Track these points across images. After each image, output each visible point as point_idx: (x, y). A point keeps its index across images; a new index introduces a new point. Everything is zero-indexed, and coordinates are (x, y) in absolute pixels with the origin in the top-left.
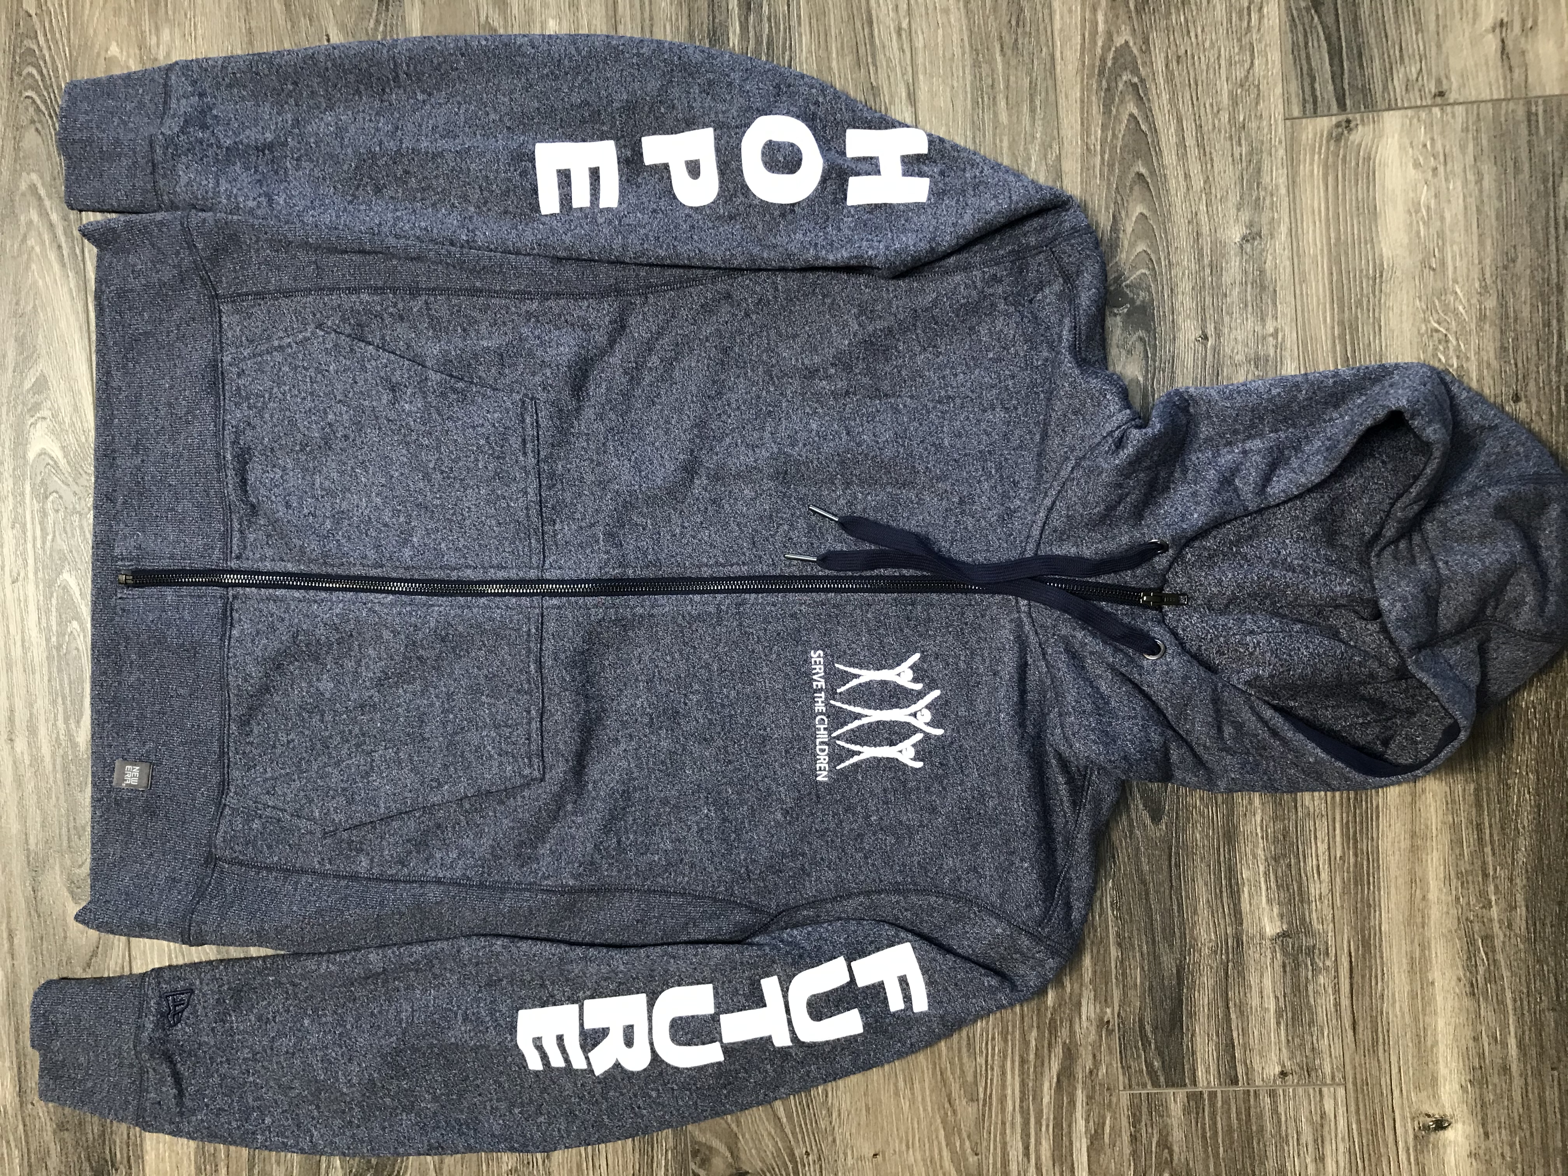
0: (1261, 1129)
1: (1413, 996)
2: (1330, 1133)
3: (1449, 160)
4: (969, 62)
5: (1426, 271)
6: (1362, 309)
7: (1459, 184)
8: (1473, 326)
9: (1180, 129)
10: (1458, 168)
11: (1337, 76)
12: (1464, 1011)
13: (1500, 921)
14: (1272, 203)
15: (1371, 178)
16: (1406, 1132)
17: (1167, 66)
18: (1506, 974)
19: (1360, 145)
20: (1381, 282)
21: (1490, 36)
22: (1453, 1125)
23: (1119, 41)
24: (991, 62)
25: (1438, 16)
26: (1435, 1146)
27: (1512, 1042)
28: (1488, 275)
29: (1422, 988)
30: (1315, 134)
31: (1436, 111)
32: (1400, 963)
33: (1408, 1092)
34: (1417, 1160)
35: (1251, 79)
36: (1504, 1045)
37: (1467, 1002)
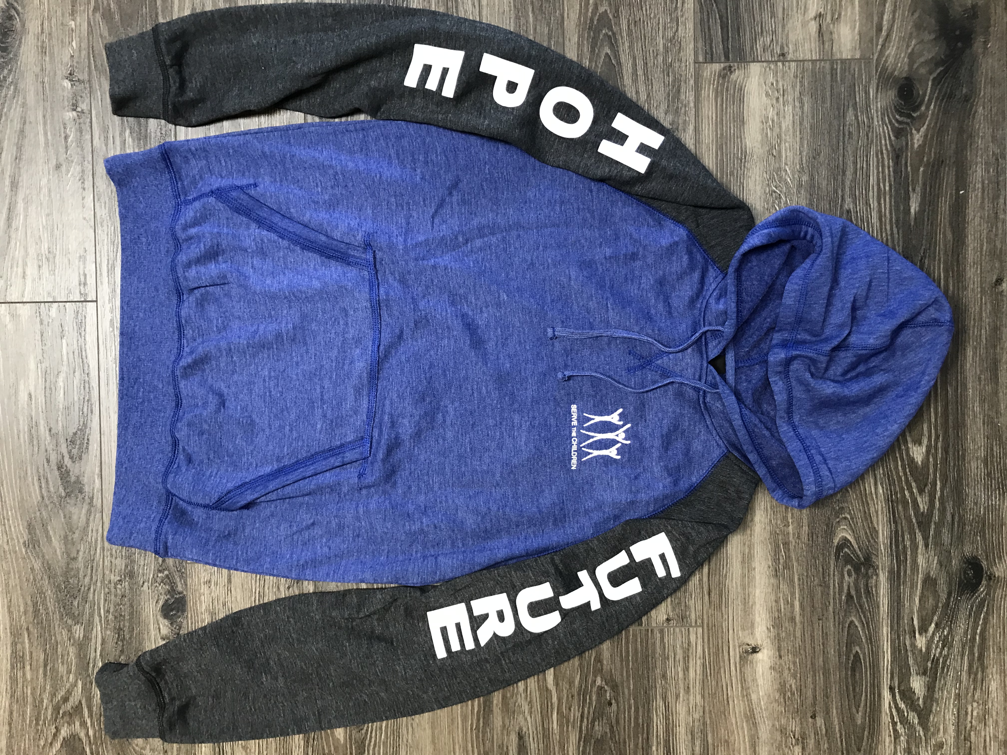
0: (654, 652)
1: (743, 576)
2: (692, 654)
3: (786, 93)
4: (513, 16)
5: (770, 157)
6: (734, 176)
7: (790, 108)
8: (795, 191)
9: (635, 65)
10: (790, 99)
11: (725, 40)
12: (771, 585)
13: (794, 534)
14: (685, 111)
15: (741, 101)
16: (735, 654)
17: (628, 26)
18: (795, 564)
19: (736, 81)
20: (745, 162)
21: (813, 22)
22: (762, 650)
23: (601, 10)
24: (526, 17)
25: (784, 8)
26: (751, 662)
27: (797, 604)
28: (804, 161)
29: (749, 571)
30: (711, 73)
31: (780, 64)
32: (737, 556)
33: (738, 631)
34: (741, 670)
35: (676, 38)
36: (792, 606)
37: (773, 581)
